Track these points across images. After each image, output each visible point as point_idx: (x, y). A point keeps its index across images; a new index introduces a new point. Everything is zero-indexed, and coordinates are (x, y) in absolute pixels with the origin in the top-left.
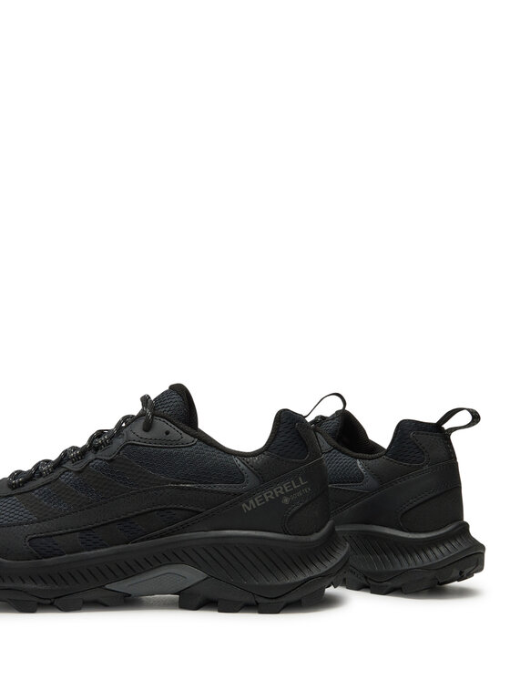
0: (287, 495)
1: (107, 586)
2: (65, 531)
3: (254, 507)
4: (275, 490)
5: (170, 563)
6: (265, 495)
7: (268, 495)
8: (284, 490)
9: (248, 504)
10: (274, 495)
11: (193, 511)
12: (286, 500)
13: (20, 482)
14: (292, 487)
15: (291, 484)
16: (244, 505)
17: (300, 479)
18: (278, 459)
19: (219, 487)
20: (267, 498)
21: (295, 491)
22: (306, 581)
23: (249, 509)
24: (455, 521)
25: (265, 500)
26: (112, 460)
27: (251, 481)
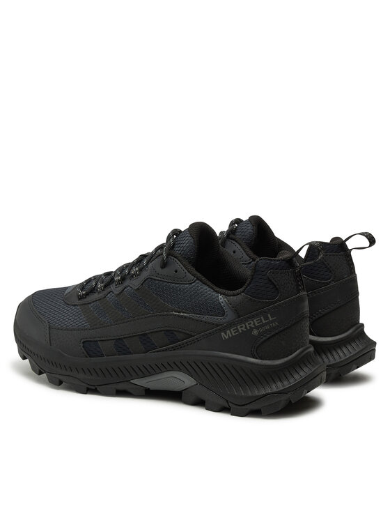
0: (257, 328)
1: (132, 381)
2: (106, 339)
3: (230, 336)
4: (247, 324)
5: (173, 370)
6: (239, 327)
7: (241, 328)
8: (254, 324)
9: (226, 334)
10: (246, 327)
11: (188, 334)
12: (255, 332)
13: (83, 295)
14: (261, 322)
15: (261, 319)
16: (223, 334)
17: (269, 315)
18: (251, 299)
19: (207, 318)
20: (240, 329)
21: (264, 325)
22: (264, 396)
23: (227, 337)
24: (354, 325)
25: (238, 331)
26: (138, 289)
27: (230, 315)
